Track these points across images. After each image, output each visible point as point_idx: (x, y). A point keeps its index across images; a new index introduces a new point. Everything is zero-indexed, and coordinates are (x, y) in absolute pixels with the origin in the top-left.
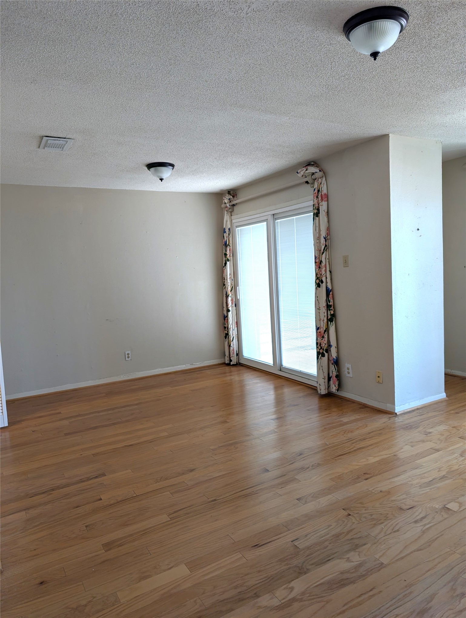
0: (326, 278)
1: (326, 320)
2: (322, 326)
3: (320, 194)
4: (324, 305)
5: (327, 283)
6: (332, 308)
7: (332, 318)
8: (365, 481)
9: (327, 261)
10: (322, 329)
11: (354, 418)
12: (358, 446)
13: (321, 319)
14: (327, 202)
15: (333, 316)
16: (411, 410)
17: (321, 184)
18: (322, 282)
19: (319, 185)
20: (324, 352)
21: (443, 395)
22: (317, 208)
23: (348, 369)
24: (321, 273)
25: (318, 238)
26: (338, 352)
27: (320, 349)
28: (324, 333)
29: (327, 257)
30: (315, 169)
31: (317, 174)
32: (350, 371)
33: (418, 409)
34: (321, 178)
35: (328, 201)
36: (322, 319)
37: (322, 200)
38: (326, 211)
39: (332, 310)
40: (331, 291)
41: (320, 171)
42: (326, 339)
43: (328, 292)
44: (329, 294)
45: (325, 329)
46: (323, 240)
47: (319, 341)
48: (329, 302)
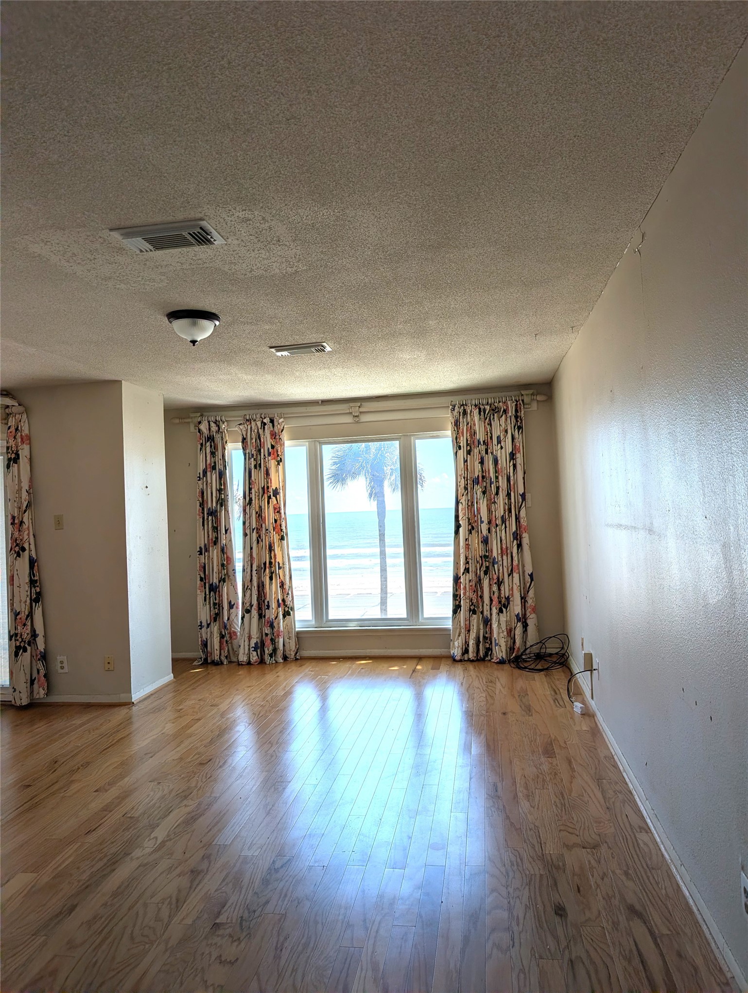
0: (30, 544)
1: (28, 601)
2: (23, 610)
3: (19, 434)
4: (28, 581)
5: (30, 550)
6: (38, 584)
7: (37, 598)
8: (151, 759)
9: (30, 521)
10: (23, 614)
11: (87, 718)
12: (117, 738)
13: (21, 600)
14: (28, 446)
15: (39, 594)
16: (145, 696)
17: (20, 421)
18: (23, 549)
19: (18, 423)
20: (26, 645)
21: (171, 677)
22: (15, 452)
23: (62, 662)
24: (21, 537)
25: (18, 491)
26: (45, 643)
27: (21, 642)
28: (26, 619)
29: (30, 517)
30: (11, 402)
31: (13, 407)
32: (65, 665)
33: (152, 695)
34: (20, 414)
35: (30, 444)
36: (23, 600)
37: (23, 442)
38: (29, 457)
39: (38, 586)
40: (36, 562)
41: (19, 405)
42: (29, 627)
43: (32, 562)
44: (34, 566)
45: (27, 613)
46: (24, 495)
47: (19, 631)
48: (34, 576)
